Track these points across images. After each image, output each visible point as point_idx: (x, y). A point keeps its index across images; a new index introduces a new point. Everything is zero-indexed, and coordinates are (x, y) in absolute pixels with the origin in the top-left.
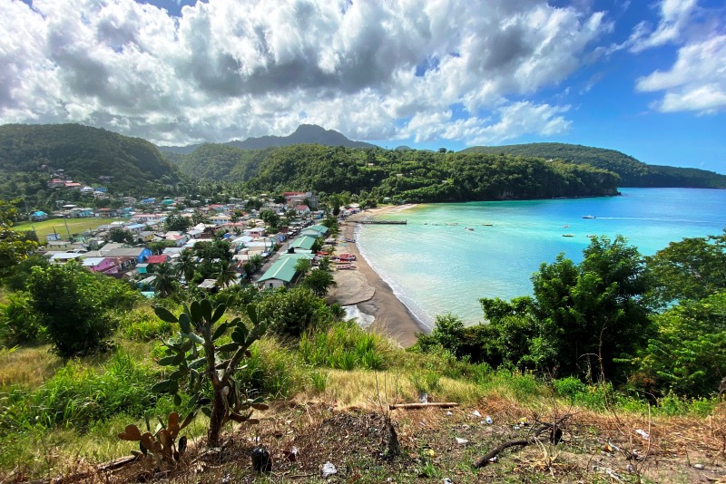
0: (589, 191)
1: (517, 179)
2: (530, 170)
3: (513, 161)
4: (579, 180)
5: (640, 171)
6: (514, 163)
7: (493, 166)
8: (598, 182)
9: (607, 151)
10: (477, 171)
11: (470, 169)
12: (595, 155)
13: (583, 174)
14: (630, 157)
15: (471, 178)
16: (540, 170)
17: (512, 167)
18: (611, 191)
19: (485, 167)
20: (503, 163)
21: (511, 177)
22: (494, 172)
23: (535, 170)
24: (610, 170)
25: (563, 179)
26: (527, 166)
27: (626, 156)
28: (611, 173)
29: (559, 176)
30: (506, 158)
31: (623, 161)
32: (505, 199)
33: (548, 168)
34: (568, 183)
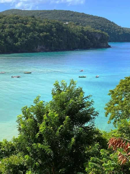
0: (92, 44)
1: (46, 36)
2: (54, 30)
3: (41, 22)
4: (86, 37)
5: (119, 32)
6: (42, 24)
7: (28, 26)
8: (97, 39)
9: (99, 18)
10: (16, 29)
11: (10, 27)
12: (93, 21)
13: (87, 33)
14: (112, 23)
15: (12, 35)
16: (60, 29)
17: (41, 27)
18: (105, 45)
19: (21, 26)
20: (35, 24)
21: (41, 34)
22: (28, 30)
23: (57, 29)
24: (102, 30)
25: (76, 36)
26: (51, 27)
27: (110, 22)
28: (103, 32)
29: (73, 34)
30: (36, 20)
31: (109, 25)
32: (40, 51)
33: (66, 28)
34: (79, 39)
